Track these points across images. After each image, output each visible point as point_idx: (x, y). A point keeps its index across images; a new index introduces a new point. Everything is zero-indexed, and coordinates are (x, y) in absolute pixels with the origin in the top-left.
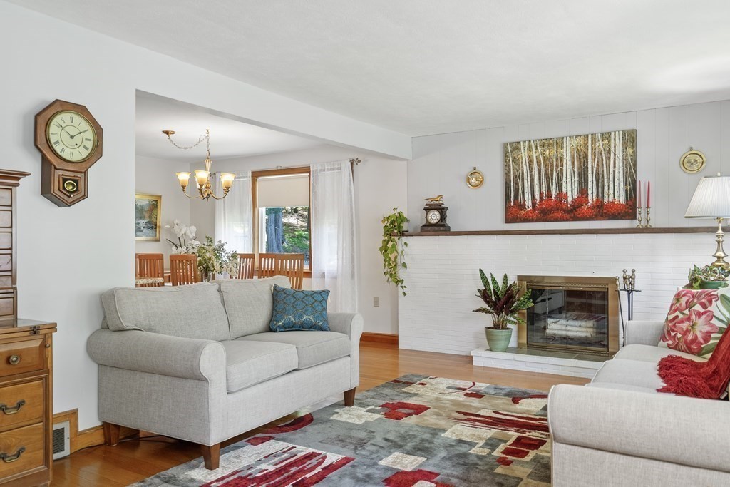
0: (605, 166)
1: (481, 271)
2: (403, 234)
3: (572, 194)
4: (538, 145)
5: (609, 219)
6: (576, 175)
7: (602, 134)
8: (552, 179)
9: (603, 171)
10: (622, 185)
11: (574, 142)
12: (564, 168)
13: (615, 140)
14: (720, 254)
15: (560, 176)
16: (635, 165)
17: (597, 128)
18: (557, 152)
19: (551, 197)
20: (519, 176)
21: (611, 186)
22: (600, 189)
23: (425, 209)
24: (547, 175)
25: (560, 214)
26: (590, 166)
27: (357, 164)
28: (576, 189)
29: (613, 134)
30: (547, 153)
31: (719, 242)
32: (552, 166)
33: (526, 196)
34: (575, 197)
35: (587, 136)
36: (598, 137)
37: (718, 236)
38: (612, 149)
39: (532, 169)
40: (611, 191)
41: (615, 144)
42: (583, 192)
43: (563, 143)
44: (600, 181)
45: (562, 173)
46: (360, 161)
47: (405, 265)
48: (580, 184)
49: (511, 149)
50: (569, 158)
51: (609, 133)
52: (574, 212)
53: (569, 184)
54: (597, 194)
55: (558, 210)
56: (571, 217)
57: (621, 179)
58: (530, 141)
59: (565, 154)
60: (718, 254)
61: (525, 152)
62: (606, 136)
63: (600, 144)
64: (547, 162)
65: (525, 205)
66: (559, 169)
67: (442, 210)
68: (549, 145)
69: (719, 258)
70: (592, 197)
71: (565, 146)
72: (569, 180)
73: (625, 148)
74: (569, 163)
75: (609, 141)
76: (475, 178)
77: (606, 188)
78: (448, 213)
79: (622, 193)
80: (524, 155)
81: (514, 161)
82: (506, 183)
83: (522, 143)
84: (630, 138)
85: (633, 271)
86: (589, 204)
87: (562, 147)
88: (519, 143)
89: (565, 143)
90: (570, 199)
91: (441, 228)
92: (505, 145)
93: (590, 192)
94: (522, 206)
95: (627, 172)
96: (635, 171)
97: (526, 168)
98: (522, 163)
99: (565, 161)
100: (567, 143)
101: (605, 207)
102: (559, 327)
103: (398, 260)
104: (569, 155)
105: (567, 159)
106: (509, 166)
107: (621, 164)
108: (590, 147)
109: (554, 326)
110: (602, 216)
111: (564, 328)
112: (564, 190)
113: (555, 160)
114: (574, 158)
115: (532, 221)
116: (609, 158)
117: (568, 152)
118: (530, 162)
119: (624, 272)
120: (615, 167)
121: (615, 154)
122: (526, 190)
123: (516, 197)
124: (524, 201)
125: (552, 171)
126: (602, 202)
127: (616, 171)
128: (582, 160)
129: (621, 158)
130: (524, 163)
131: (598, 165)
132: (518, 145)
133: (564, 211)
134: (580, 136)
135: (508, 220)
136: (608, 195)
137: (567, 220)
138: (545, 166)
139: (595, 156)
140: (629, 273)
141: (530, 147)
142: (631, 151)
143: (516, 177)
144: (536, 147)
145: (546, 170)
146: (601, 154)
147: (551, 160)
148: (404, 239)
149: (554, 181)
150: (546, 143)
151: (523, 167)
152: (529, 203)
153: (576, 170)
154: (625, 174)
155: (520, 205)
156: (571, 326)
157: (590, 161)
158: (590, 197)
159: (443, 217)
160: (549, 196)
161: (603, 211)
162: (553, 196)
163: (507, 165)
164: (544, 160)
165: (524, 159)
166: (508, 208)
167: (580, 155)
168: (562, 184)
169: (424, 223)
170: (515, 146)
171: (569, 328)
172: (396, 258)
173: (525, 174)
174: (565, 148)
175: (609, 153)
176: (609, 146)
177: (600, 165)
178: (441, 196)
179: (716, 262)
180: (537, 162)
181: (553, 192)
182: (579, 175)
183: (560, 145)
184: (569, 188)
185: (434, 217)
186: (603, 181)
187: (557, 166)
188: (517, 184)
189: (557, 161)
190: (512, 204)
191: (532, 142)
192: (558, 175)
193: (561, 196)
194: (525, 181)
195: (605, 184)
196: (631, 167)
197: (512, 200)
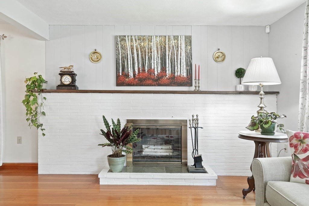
0: (175, 55)
1: (104, 117)
2: (42, 91)
3: (157, 70)
4: (137, 39)
5: (178, 86)
6: (159, 59)
7: (174, 36)
8: (145, 60)
9: (174, 58)
10: (185, 66)
11: (158, 39)
12: (153, 54)
13: (181, 40)
14: (261, 105)
15: (150, 59)
16: (191, 56)
17: (171, 33)
18: (148, 44)
19: (145, 71)
20: (125, 57)
21: (179, 66)
22: (173, 68)
23: (60, 74)
24: (142, 57)
25: (150, 82)
26: (167, 54)
27: (3, 39)
28: (160, 67)
29: (180, 37)
30: (142, 44)
31: (261, 98)
32: (145, 52)
33: (129, 69)
34: (159, 72)
35: (166, 36)
36: (172, 38)
37: (261, 95)
38: (179, 45)
39: (133, 53)
40: (179, 70)
41: (181, 42)
42: (164, 69)
43: (151, 39)
44: (173, 63)
45: (151, 57)
46: (5, 37)
47: (44, 113)
48: (162, 64)
49: (120, 40)
50: (155, 49)
51: (178, 36)
52: (158, 81)
53: (155, 64)
54: (172, 71)
55: (149, 79)
56: (157, 84)
57: (184, 63)
58: (132, 36)
59: (153, 46)
60: (261, 106)
61: (128, 42)
62: (176, 38)
63: (173, 42)
64: (143, 50)
65: (129, 75)
66: (150, 54)
67: (72, 75)
68: (144, 39)
69: (261, 108)
70: (168, 72)
71: (153, 41)
72: (155, 62)
73: (186, 46)
74: (156, 51)
75: (178, 40)
76: (96, 56)
77: (176, 68)
78: (77, 78)
79: (185, 71)
80: (128, 44)
81: (122, 48)
82: (117, 61)
83: (127, 36)
84: (189, 40)
85: (197, 116)
86: (167, 76)
87: (151, 42)
88: (125, 36)
89: (153, 39)
90: (156, 73)
91: (72, 88)
92: (116, 37)
93: (167, 69)
94: (127, 76)
95: (187, 59)
96: (192, 59)
97: (129, 52)
98: (127, 49)
99: (153, 50)
100: (154, 39)
101: (176, 79)
102: (150, 150)
103: (38, 110)
104: (155, 46)
105: (154, 49)
106: (119, 50)
107: (184, 55)
108: (167, 43)
109: (146, 150)
110: (174, 84)
111: (153, 150)
112: (153, 67)
113: (147, 49)
114: (158, 49)
115: (133, 85)
116: (178, 50)
117: (155, 45)
118: (132, 49)
119: (193, 116)
120: (181, 56)
121: (181, 49)
122: (129, 66)
123: (123, 70)
124: (128, 73)
125: (145, 55)
126: (174, 76)
127: (182, 58)
128: (163, 50)
129: (184, 51)
130: (128, 49)
131: (171, 54)
132: (125, 38)
133: (153, 80)
134: (162, 36)
135: (118, 84)
136: (177, 72)
137: (155, 85)
138: (141, 52)
139: (170, 48)
140: (195, 117)
141: (132, 40)
142: (190, 47)
143: (123, 57)
144: (136, 40)
145: (142, 55)
146: (173, 48)
147: (145, 49)
148: (44, 95)
149: (147, 62)
150: (141, 39)
151: (127, 51)
152: (131, 74)
153: (159, 56)
154: (186, 60)
155: (126, 75)
156: (157, 149)
157: (167, 51)
158: (167, 72)
159: (74, 80)
160: (144, 70)
161: (174, 81)
162: (146, 71)
163: (117, 49)
164: (140, 48)
165: (128, 47)
166: (118, 76)
167: (161, 47)
168: (151, 63)
169: (59, 83)
170: (123, 38)
171: (156, 150)
172: (36, 108)
173: (129, 56)
174: (153, 42)
175: (178, 47)
176: (178, 44)
177: (173, 54)
178: (72, 66)
179: (260, 110)
180: (137, 49)
181: (146, 68)
182: (161, 58)
183: (150, 40)
184: (156, 66)
185: (67, 80)
186: (175, 64)
187: (148, 53)
188: (124, 62)
189: (148, 50)
190: (121, 74)
191: (133, 36)
192: (149, 58)
193: (151, 71)
194: (129, 60)
195: (176, 65)
196: (189, 57)
197: (121, 72)
